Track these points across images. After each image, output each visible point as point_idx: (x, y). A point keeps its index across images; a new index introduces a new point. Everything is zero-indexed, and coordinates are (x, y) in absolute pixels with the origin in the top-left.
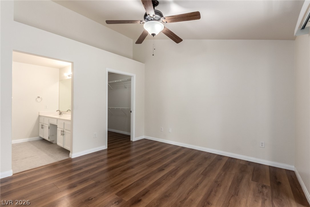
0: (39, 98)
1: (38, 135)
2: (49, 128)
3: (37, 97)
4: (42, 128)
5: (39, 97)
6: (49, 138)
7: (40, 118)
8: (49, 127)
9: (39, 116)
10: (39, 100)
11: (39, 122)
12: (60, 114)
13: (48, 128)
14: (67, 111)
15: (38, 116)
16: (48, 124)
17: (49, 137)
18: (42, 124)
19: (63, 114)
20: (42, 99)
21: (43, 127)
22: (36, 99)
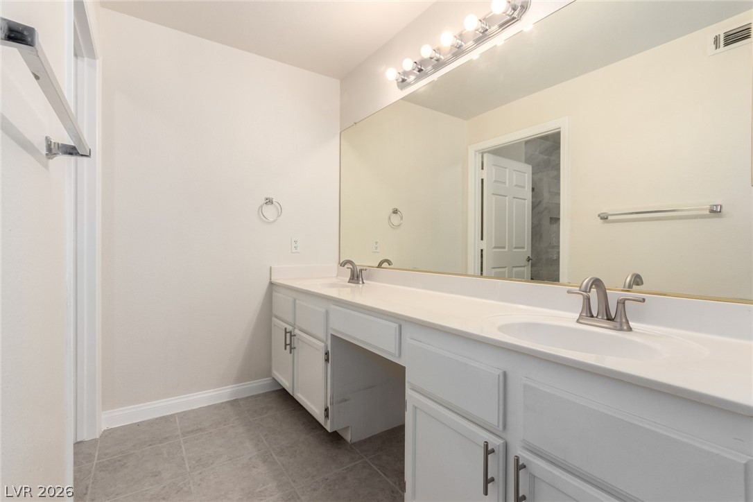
0: (270, 206)
1: (268, 373)
2: (327, 360)
3: (264, 202)
4: (290, 347)
5: (269, 201)
6: (327, 416)
7: (278, 296)
8: (327, 354)
9: (271, 284)
10: (269, 211)
11: (271, 311)
12: (356, 277)
13: (323, 357)
14: (380, 266)
15: (267, 283)
16: (322, 336)
17: (326, 410)
18: (289, 328)
19: (367, 279)
20: (280, 212)
21: (296, 343)
22: (262, 207)
